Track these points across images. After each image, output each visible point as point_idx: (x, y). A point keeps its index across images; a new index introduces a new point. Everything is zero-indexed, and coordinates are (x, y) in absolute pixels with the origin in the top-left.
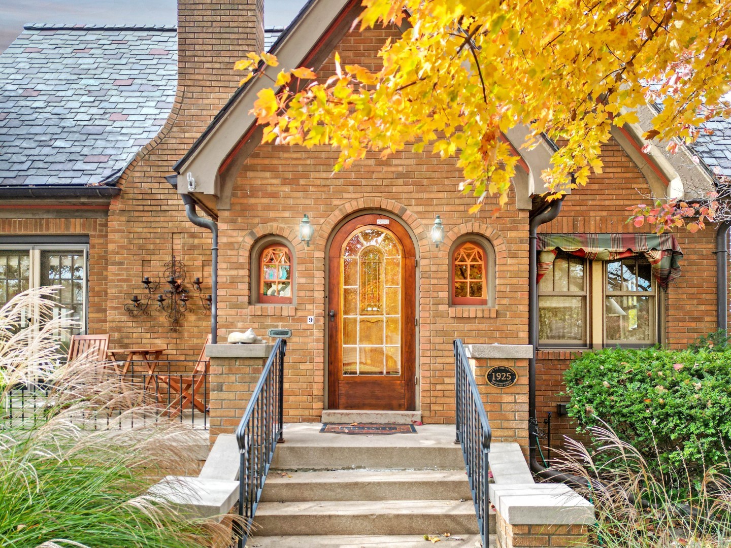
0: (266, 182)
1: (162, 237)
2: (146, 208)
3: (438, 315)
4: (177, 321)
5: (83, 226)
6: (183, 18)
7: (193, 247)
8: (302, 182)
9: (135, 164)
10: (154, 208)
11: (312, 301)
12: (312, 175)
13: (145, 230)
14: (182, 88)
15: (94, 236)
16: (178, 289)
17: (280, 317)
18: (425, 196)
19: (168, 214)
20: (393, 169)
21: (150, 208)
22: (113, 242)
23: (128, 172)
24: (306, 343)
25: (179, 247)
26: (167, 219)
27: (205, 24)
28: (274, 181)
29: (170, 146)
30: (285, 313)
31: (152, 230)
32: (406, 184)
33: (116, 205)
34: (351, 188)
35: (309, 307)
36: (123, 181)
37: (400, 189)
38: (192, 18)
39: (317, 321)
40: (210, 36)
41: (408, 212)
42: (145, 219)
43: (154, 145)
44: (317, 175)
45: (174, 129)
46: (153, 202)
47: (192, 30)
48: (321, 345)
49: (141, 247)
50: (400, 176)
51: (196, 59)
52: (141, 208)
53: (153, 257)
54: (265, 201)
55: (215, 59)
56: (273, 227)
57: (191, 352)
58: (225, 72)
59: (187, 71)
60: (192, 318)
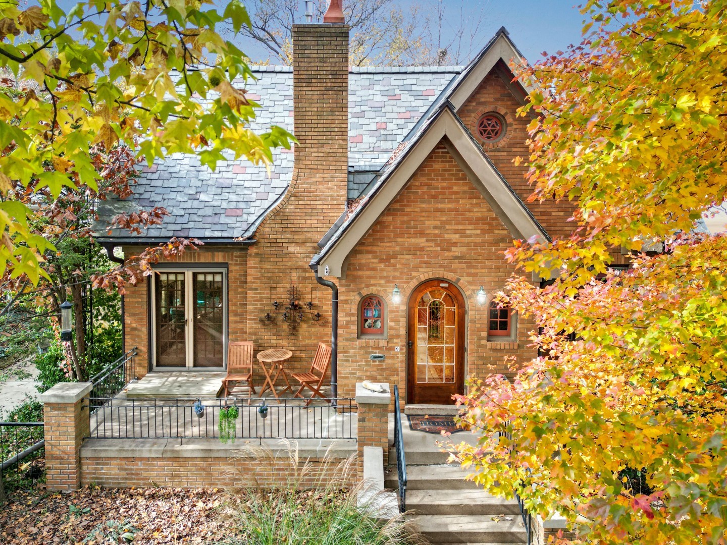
0: (369, 261)
1: (284, 271)
2: (273, 252)
3: (480, 346)
4: (294, 328)
5: (224, 257)
6: (297, 121)
7: (305, 279)
8: (392, 261)
9: (265, 222)
10: (279, 252)
11: (398, 337)
12: (399, 256)
13: (272, 267)
14: (297, 170)
15: (231, 264)
16: (295, 307)
17: (378, 348)
18: (472, 271)
19: (288, 256)
20: (452, 254)
21: (276, 252)
22: (251, 275)
23: (260, 228)
24: (394, 364)
25: (296, 278)
26: (287, 259)
27: (313, 125)
28: (374, 260)
29: (288, 210)
30: (381, 345)
31: (277, 267)
32: (460, 263)
33: (253, 250)
34: (424, 265)
35: (396, 340)
36: (257, 234)
37: (456, 266)
38: (303, 121)
39: (401, 349)
40: (316, 134)
41: (461, 281)
42: (272, 259)
43: (278, 209)
44: (402, 256)
45: (292, 198)
46: (277, 248)
47: (304, 129)
48: (404, 365)
49: (269, 279)
50: (456, 258)
51: (307, 150)
52: (269, 252)
53: (278, 285)
54: (368, 273)
55: (320, 150)
56: (373, 290)
57: (304, 349)
58: (327, 159)
59: (300, 158)
60: (304, 326)
